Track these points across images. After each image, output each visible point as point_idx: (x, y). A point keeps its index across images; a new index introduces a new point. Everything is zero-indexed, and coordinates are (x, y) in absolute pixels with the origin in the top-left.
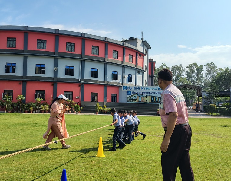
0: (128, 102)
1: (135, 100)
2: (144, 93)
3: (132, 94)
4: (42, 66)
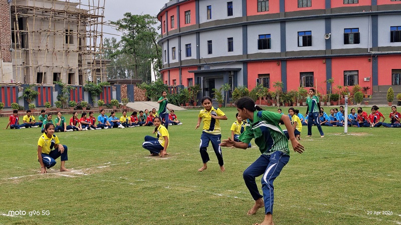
4: (307, 35)
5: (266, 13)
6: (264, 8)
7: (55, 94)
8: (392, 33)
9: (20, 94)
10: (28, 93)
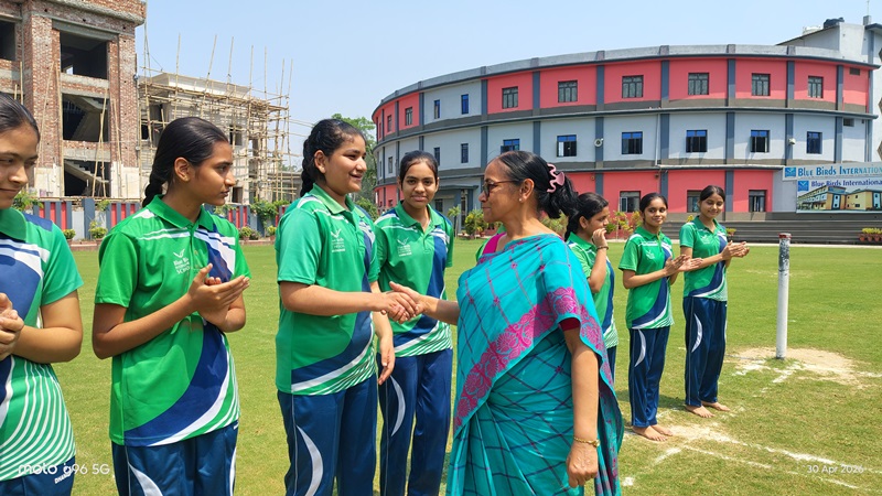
0: (799, 211)
1: (821, 204)
2: (851, 183)
3: (811, 189)
4: (570, 140)
5: (514, 109)
6: (510, 104)
8: (688, 139)
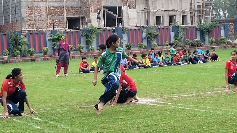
7: (172, 34)
9: (144, 35)
10: (150, 34)
